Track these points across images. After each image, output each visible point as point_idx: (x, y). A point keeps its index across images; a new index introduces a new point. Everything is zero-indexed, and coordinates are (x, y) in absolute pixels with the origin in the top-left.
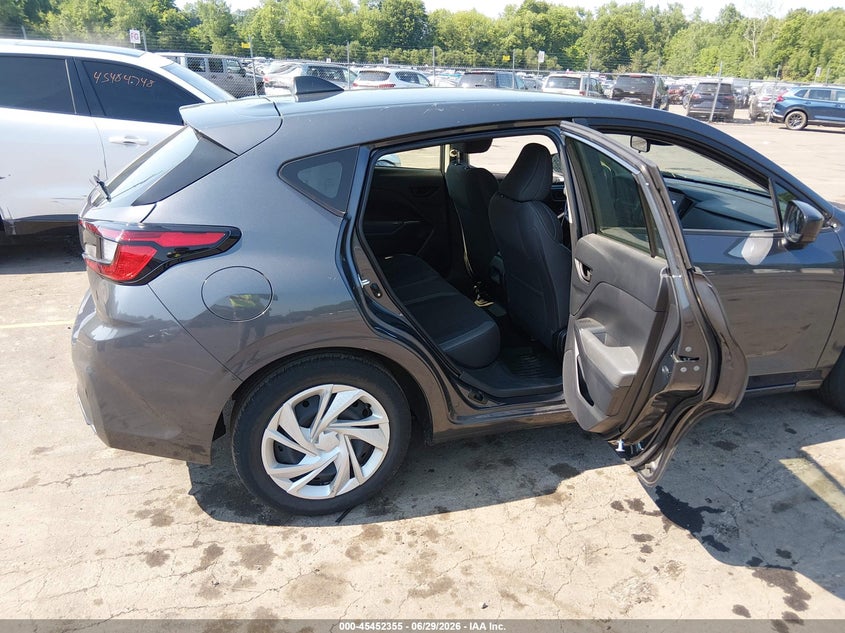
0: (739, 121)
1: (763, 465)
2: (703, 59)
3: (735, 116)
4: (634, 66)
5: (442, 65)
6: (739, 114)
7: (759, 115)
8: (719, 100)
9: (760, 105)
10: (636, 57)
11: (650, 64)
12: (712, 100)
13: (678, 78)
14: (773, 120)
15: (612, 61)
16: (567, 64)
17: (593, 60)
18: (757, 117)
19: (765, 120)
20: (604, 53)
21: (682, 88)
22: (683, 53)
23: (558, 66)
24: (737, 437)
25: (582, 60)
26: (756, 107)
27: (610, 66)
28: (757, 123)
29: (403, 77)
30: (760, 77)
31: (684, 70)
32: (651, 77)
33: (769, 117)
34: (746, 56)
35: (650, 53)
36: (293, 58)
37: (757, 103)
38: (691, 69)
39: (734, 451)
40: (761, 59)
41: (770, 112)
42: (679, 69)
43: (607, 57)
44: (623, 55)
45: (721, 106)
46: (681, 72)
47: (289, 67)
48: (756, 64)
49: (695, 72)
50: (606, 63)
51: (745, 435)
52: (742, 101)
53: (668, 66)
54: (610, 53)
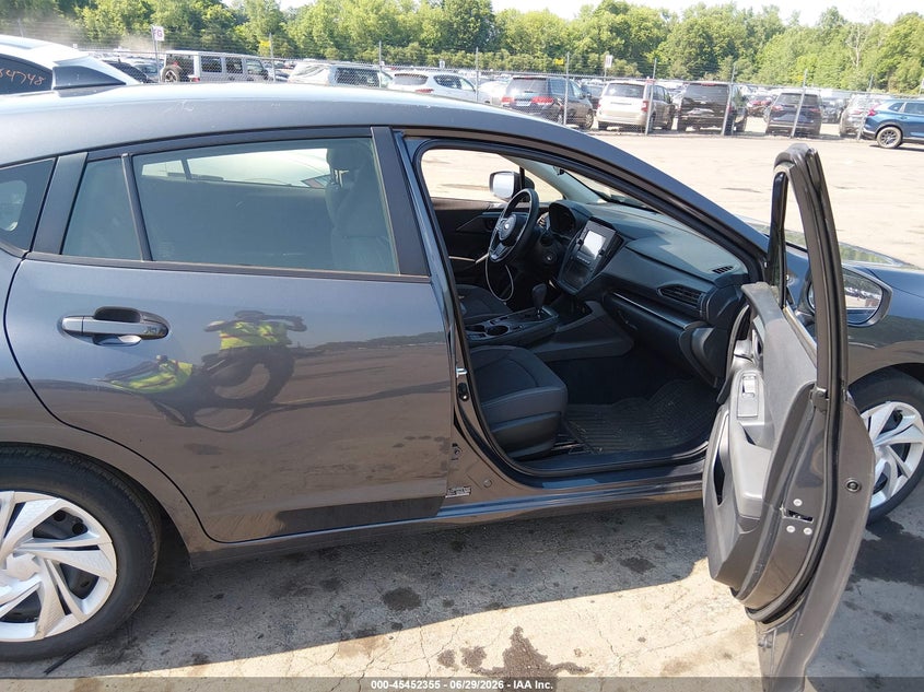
0: (826, 137)
1: (677, 596)
2: (799, 67)
3: (822, 132)
4: (722, 74)
5: (510, 69)
6: (825, 129)
7: (849, 131)
8: (802, 113)
9: (850, 119)
10: (725, 64)
11: (740, 73)
12: (795, 112)
13: (770, 89)
14: (865, 136)
15: (698, 68)
16: (646, 71)
17: (678, 66)
18: (847, 133)
19: (854, 137)
20: (690, 60)
21: (769, 99)
22: (778, 61)
23: (637, 72)
24: (659, 553)
25: (664, 67)
26: (846, 123)
27: (697, 73)
28: (847, 140)
29: (444, 81)
30: (863, 88)
31: (778, 79)
32: (726, 86)
33: (859, 132)
34: (848, 65)
35: (741, 61)
36: (346, 60)
37: (848, 117)
38: (786, 78)
39: (647, 573)
40: (864, 69)
41: (861, 128)
42: (772, 78)
43: (692, 64)
44: (710, 61)
45: (805, 119)
46: (773, 83)
47: (317, 68)
48: (859, 73)
49: (790, 82)
50: (691, 71)
51: (670, 550)
52: (835, 115)
53: (760, 74)
54: (696, 59)
